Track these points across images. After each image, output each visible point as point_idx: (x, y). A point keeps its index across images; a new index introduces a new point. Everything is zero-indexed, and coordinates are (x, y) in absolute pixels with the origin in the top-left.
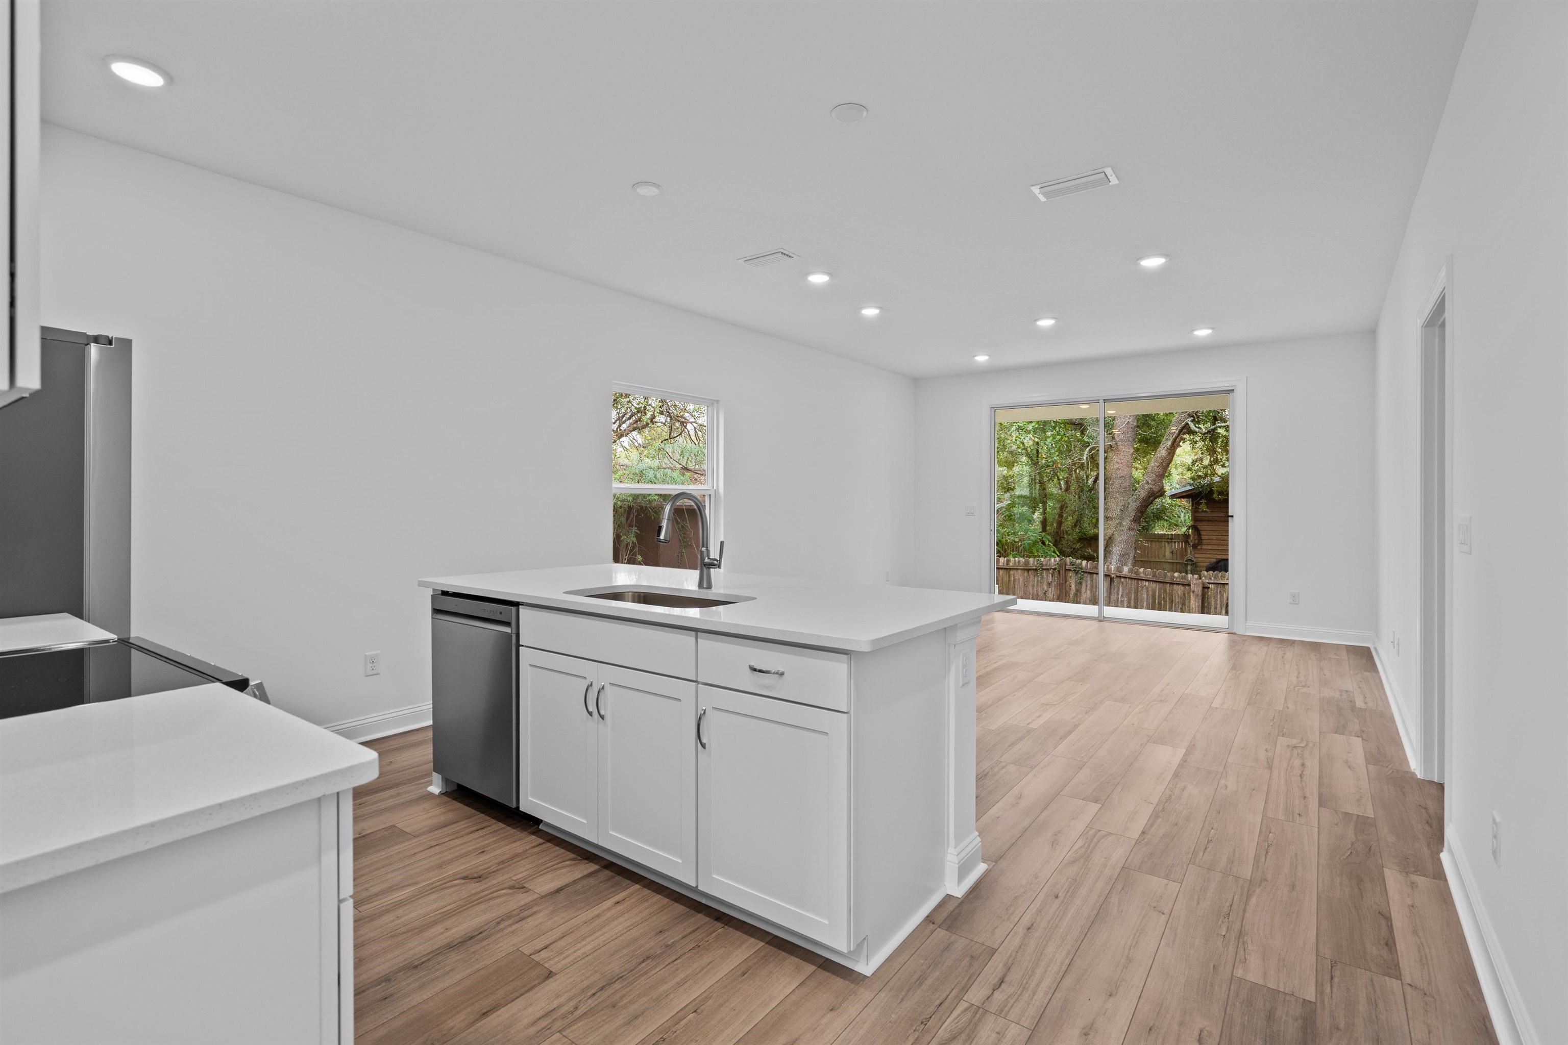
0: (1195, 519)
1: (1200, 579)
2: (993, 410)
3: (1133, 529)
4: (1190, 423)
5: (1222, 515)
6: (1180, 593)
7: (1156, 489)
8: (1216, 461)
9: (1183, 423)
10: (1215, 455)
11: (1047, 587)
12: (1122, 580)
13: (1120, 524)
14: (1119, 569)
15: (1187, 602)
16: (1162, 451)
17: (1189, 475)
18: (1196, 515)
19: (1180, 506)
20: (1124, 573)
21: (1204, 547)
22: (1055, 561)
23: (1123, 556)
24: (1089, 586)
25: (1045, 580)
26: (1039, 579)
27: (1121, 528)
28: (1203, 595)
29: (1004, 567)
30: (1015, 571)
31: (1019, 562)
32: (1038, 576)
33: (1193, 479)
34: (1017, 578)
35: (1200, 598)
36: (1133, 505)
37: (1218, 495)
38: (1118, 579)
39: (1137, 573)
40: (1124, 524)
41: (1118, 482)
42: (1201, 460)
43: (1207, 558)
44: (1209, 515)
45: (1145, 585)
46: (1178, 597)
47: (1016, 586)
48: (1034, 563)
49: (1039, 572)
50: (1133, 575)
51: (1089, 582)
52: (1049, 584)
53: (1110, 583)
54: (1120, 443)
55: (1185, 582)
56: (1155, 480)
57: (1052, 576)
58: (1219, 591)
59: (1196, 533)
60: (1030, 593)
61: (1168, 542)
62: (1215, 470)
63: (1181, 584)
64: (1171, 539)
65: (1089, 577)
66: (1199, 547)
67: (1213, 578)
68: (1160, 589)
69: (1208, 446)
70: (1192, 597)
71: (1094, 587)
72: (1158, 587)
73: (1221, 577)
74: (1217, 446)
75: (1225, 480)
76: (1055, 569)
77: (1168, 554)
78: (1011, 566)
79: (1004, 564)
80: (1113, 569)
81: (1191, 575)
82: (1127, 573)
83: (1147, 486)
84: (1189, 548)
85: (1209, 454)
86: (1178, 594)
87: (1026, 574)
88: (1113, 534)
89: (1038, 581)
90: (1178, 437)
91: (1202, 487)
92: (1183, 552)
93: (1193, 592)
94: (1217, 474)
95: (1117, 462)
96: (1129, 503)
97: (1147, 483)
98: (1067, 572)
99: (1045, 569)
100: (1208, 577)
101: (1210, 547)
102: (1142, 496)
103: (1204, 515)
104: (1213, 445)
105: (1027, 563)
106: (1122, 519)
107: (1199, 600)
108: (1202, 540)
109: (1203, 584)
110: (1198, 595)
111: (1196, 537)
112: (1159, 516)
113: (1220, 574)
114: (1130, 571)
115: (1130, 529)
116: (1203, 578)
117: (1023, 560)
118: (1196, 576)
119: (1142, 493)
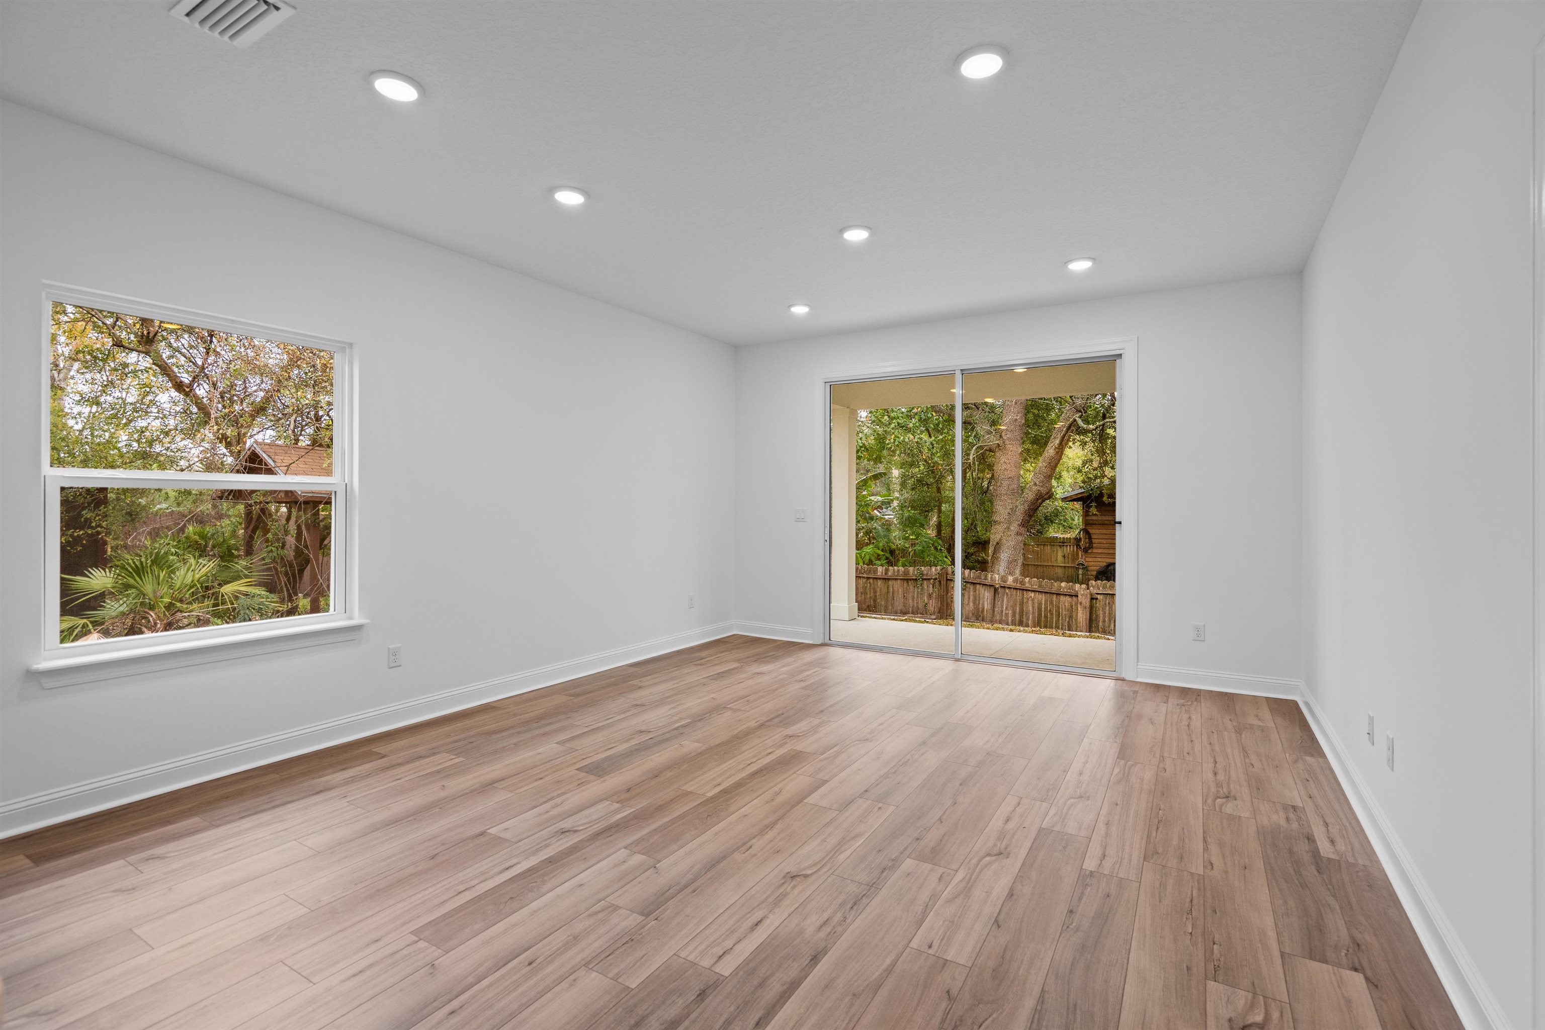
0: (1087, 523)
1: (1088, 589)
2: (828, 386)
3: (1021, 534)
4: (1077, 419)
5: (1111, 518)
6: (1067, 605)
7: (1044, 490)
8: (1106, 463)
9: (1071, 420)
10: (1104, 456)
11: (928, 599)
12: (1007, 591)
13: (1008, 528)
14: (1004, 579)
15: (1074, 614)
16: (1050, 451)
17: (1080, 478)
18: (1088, 518)
19: (1072, 510)
20: (1008, 583)
21: (1095, 551)
22: (936, 570)
23: (1011, 563)
24: (971, 598)
25: (926, 591)
26: (919, 590)
27: (1009, 533)
28: (1092, 607)
29: (883, 577)
30: (894, 582)
31: (898, 570)
32: (918, 587)
33: (1084, 482)
34: (896, 589)
35: (1088, 610)
36: (1021, 509)
37: (1108, 498)
38: (1003, 590)
39: (1022, 583)
40: (1012, 528)
41: (1005, 483)
42: (1091, 461)
43: (1096, 563)
44: (1100, 518)
45: (1031, 597)
46: (1066, 609)
47: (895, 599)
48: (914, 572)
49: (919, 583)
50: (1018, 586)
51: (972, 593)
52: (930, 596)
53: (995, 594)
54: (1007, 442)
55: (1073, 592)
56: (1043, 481)
57: (933, 587)
58: (1107, 601)
59: (1087, 536)
60: (909, 605)
61: (1060, 546)
62: (1104, 472)
63: (1068, 595)
64: (1063, 543)
65: (972, 587)
66: (1090, 551)
67: (1101, 588)
68: (1046, 601)
69: (1097, 447)
70: (1079, 609)
71: (977, 599)
72: (1043, 599)
73: (1110, 586)
74: (1106, 447)
75: (1113, 481)
76: (936, 579)
77: (1060, 558)
78: (890, 576)
79: (882, 573)
80: (997, 579)
81: (1079, 585)
82: (1012, 583)
83: (1035, 488)
84: (1080, 552)
85: (1099, 456)
86: (1065, 606)
87: (905, 585)
88: (1000, 540)
89: (918, 592)
90: (1066, 434)
91: (1092, 490)
92: (1075, 557)
93: (1081, 603)
94: (1106, 476)
95: (1005, 462)
96: (1017, 507)
97: (1035, 484)
98: (948, 582)
99: (926, 579)
100: (1097, 587)
101: (1099, 551)
102: (1029, 499)
103: (1094, 518)
104: (1103, 446)
105: (906, 573)
106: (1010, 523)
107: (1086, 613)
108: (1092, 543)
109: (1091, 594)
110: (1085, 608)
111: (1087, 540)
112: (1049, 519)
113: (1109, 584)
114: (1016, 581)
115: (1018, 534)
116: (1092, 588)
117: (903, 569)
118: (1084, 586)
119: (1030, 496)
